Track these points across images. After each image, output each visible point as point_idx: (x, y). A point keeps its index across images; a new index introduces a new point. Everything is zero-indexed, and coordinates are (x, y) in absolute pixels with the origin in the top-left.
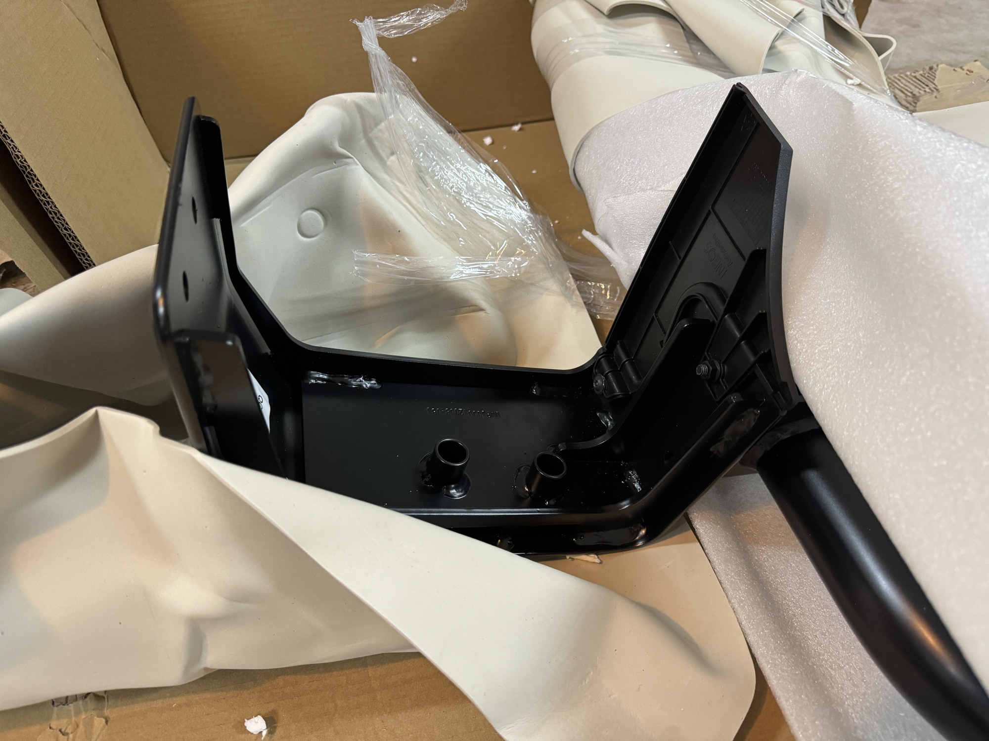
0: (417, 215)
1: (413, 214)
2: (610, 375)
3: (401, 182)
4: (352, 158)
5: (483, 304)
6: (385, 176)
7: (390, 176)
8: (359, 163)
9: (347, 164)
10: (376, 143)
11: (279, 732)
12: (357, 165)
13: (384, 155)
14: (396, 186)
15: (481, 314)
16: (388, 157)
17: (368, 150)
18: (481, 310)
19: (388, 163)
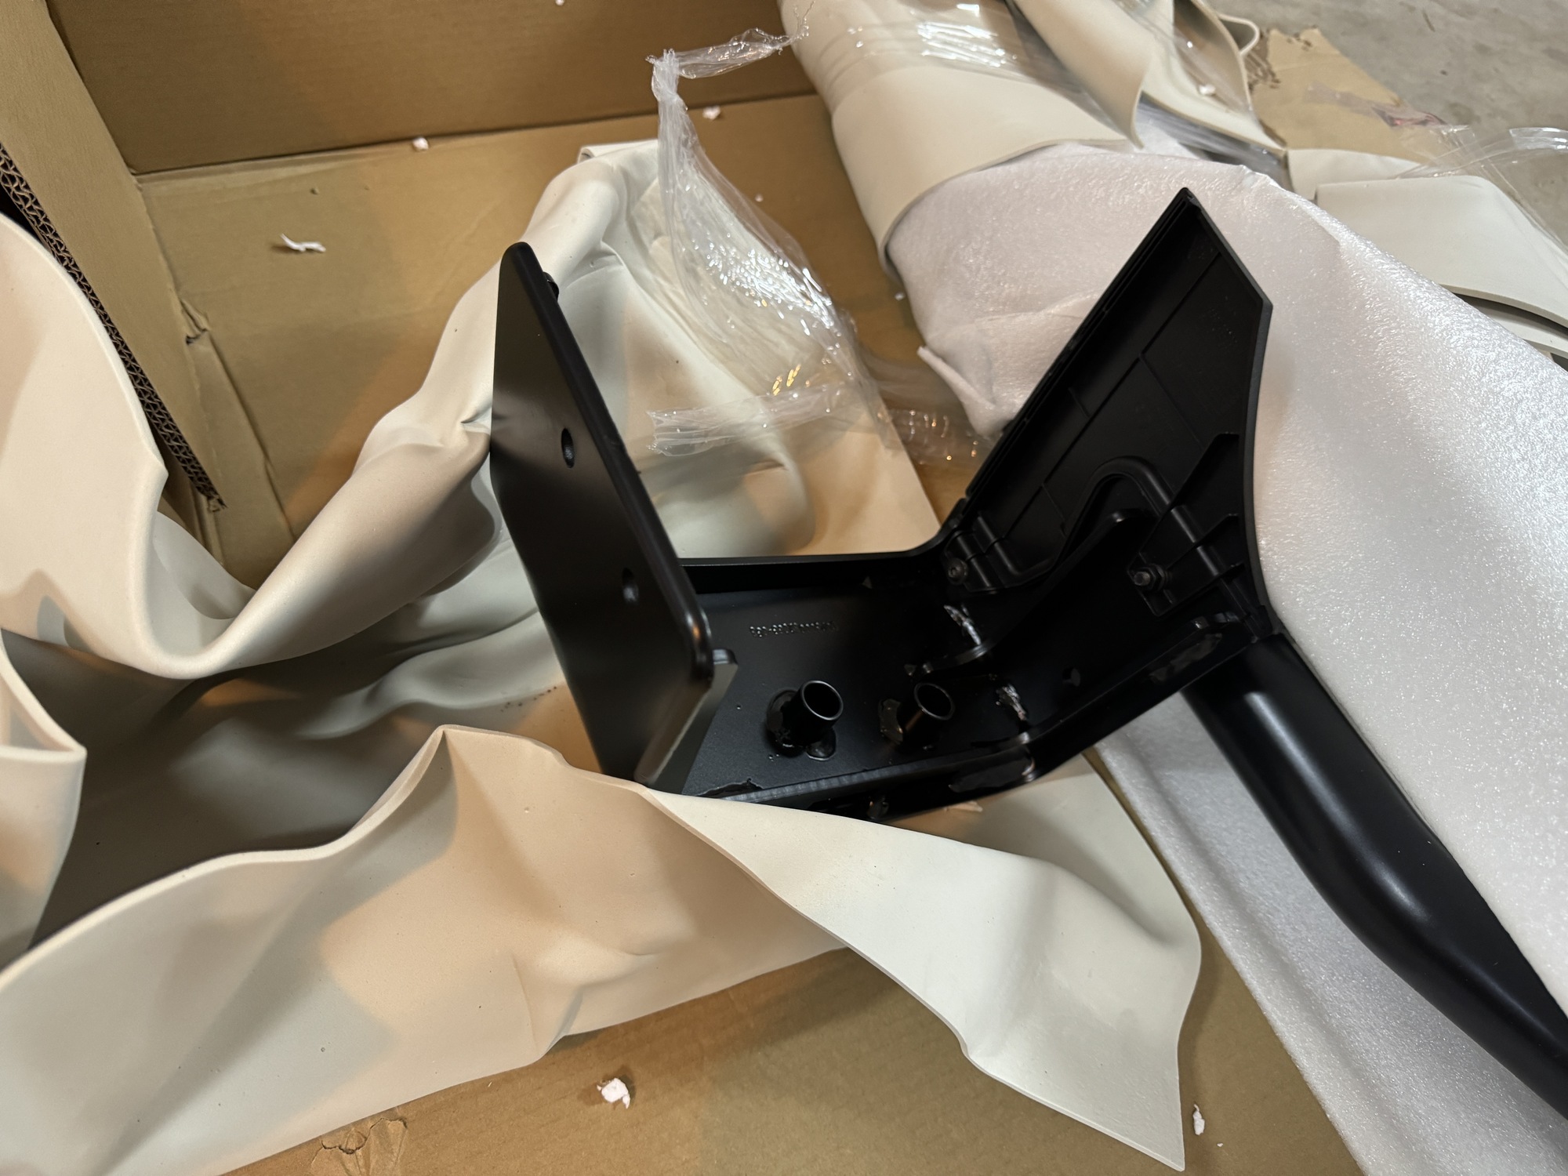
0: (687, 327)
1: (682, 327)
2: (973, 561)
3: (666, 279)
4: (614, 255)
5: (782, 456)
6: (646, 273)
7: (653, 272)
8: (623, 263)
9: (608, 264)
10: (639, 224)
11: (640, 1094)
12: (621, 264)
13: (645, 239)
14: (661, 286)
15: (778, 470)
16: (651, 243)
17: (629, 238)
18: (778, 464)
19: (651, 252)
